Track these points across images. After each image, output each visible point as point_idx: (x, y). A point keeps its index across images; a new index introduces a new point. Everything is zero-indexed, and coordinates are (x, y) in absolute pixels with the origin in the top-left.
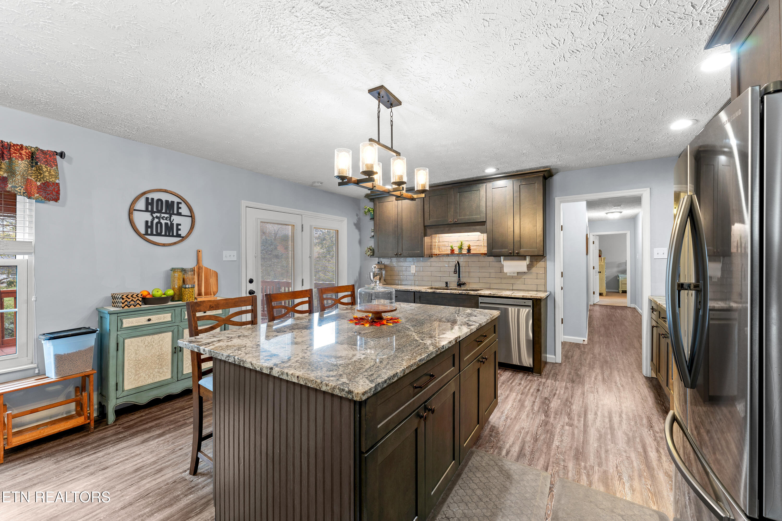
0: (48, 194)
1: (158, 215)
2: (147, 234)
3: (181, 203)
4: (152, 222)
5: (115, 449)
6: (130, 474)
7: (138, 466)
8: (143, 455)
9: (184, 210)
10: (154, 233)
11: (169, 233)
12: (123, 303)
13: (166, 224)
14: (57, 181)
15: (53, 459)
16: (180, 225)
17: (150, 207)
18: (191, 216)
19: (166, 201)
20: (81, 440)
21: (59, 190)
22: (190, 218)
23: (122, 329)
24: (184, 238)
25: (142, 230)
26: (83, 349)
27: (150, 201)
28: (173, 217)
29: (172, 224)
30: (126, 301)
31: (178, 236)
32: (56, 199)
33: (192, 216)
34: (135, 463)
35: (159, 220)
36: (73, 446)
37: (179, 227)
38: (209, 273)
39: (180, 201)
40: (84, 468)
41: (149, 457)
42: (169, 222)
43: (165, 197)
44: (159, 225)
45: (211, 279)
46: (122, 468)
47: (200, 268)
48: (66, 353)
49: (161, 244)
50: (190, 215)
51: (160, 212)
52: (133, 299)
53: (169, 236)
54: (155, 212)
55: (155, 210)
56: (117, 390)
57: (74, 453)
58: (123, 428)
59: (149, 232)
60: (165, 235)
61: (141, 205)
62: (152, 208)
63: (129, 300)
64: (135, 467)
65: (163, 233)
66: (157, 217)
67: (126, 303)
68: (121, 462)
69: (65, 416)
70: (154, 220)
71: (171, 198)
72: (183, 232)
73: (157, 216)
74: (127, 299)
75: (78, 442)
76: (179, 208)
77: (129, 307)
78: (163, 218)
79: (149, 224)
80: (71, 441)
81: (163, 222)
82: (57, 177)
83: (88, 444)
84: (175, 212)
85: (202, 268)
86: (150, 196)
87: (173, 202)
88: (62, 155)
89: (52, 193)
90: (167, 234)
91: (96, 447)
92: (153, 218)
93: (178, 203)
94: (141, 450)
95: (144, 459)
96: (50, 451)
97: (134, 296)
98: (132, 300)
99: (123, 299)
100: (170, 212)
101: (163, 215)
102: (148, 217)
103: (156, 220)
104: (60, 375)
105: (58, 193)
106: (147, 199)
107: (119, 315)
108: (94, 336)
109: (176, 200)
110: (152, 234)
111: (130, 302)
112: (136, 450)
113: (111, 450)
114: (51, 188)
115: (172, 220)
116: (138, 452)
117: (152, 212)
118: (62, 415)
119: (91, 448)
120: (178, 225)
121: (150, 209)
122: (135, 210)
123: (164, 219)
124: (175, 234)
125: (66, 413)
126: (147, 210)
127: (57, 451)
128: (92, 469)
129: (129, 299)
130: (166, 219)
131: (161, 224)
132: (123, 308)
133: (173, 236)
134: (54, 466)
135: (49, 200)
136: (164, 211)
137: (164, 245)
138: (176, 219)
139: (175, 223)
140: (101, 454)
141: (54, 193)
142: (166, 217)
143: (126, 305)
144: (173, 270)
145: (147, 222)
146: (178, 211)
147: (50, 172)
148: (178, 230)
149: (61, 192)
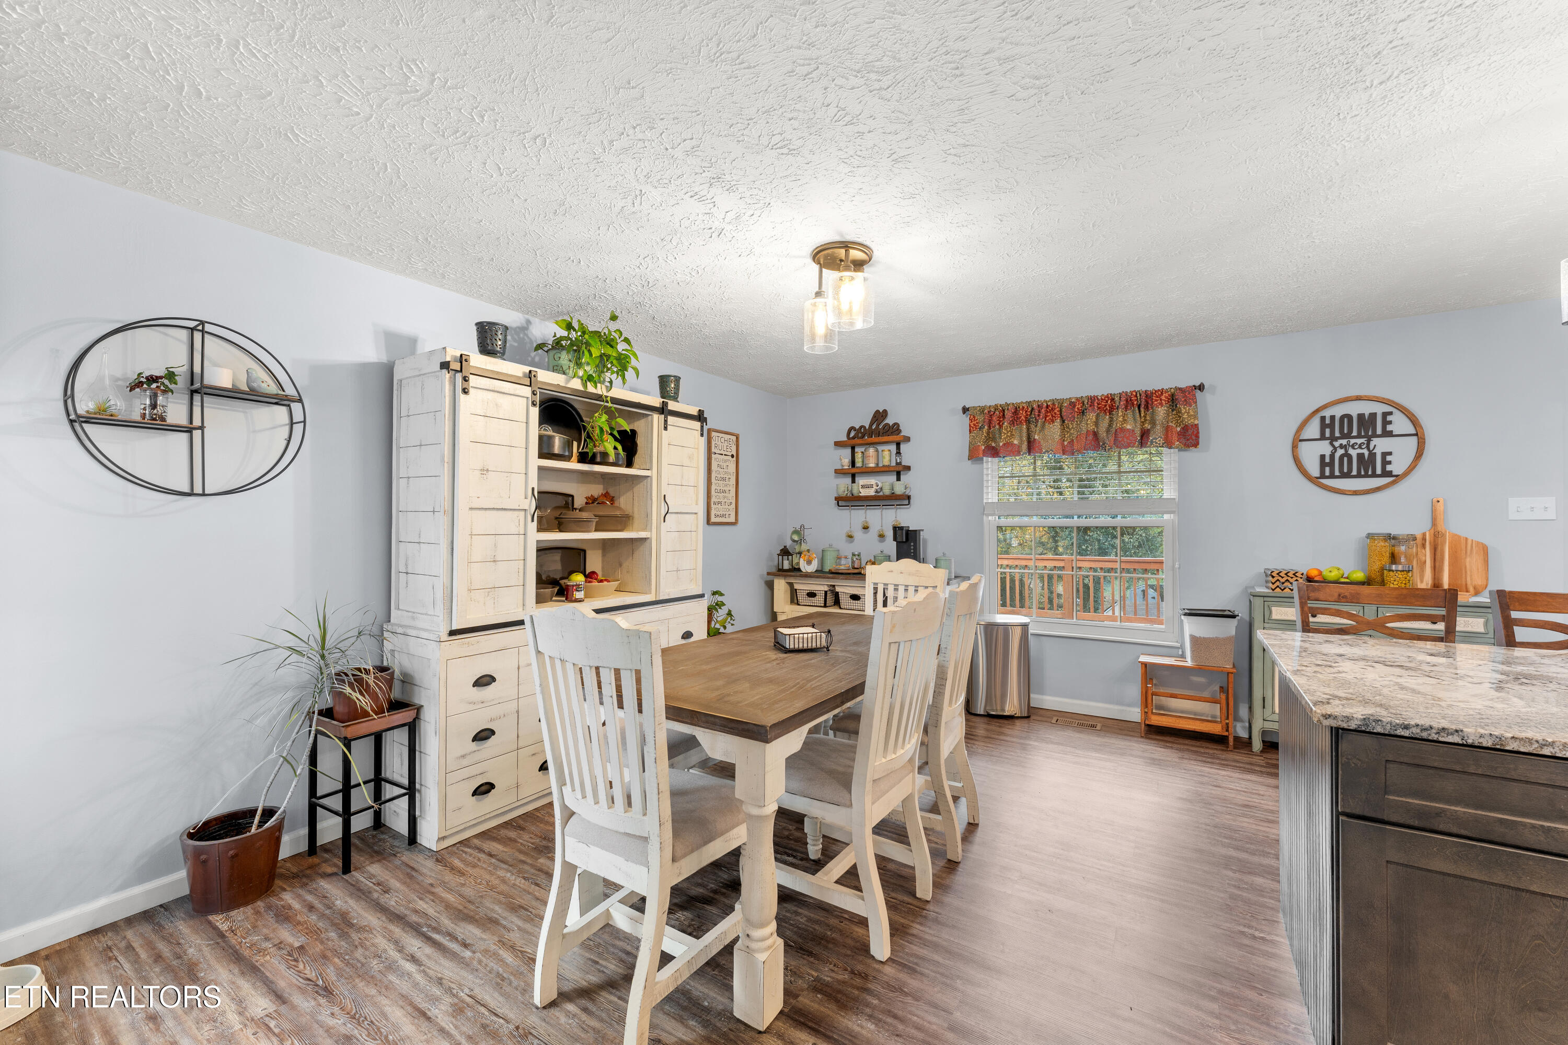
0: (1188, 440)
1: (1344, 442)
2: (1323, 476)
3: (1391, 413)
4: (1332, 456)
5: (1241, 776)
6: (1236, 804)
7: (1251, 804)
8: (1264, 798)
9: (1400, 424)
10: (1337, 473)
11: (1366, 472)
12: (1273, 584)
13: (1360, 456)
14: (1196, 422)
15: (1180, 754)
16: (1390, 454)
17: (1328, 432)
18: (1416, 435)
19: (1359, 415)
20: (1215, 752)
21: (1198, 433)
22: (1415, 438)
23: (1270, 621)
24: (1398, 478)
25: (1315, 471)
26: (1221, 636)
27: (1328, 421)
28: (1375, 441)
29: (1372, 455)
30: (1278, 580)
31: (1386, 474)
32: (1196, 445)
33: (1419, 435)
34: (1249, 799)
35: (1346, 451)
36: (1205, 753)
37: (1388, 458)
38: (1463, 547)
39: (1388, 409)
40: (1199, 775)
41: (1270, 803)
42: (1366, 452)
43: (1355, 409)
44: (1346, 459)
45: (1468, 560)
46: (1233, 795)
47: (1437, 536)
48: (1202, 636)
49: (1350, 491)
50: (1414, 432)
51: (1348, 436)
52: (1289, 579)
53: (1366, 476)
54: (1337, 439)
55: (1337, 434)
56: (1264, 707)
57: (1200, 758)
58: (1267, 763)
59: (1327, 473)
60: (1359, 476)
61: (1313, 430)
62: (1332, 432)
63: (1283, 580)
64: (1246, 803)
65: (1354, 472)
66: (1341, 446)
67: (1278, 583)
68: (1237, 790)
69: (1210, 719)
70: (1336, 451)
71: (1367, 408)
72: (1397, 467)
73: (1341, 444)
74: (1280, 578)
75: (1211, 752)
76: (1386, 423)
77: (1282, 590)
78: (1353, 447)
79: (1327, 460)
80: (1207, 748)
81: (1354, 453)
82: (1195, 417)
83: (1218, 758)
84: (1379, 431)
85: (1444, 535)
86: (1327, 413)
87: (1373, 416)
88: (1201, 387)
89: (1191, 438)
90: (1363, 473)
91: (1224, 765)
92: (1335, 449)
93: (1385, 415)
94: (1268, 793)
95: (1262, 802)
96: (1182, 747)
97: (1291, 574)
98: (1287, 580)
99: (1273, 577)
100: (1367, 432)
101: (1353, 441)
102: (1325, 448)
103: (1340, 452)
104: (1196, 662)
105: (1197, 436)
106: (1323, 419)
107: (1266, 599)
108: (1234, 622)
109: (1379, 409)
110: (1332, 476)
111: (1283, 583)
112: (1262, 789)
113: (1237, 775)
114: (1190, 432)
115: (1371, 448)
116: (1262, 793)
117: (1333, 439)
118: (1207, 716)
119: (1218, 764)
120: (1384, 455)
121: (1328, 435)
122: (1301, 441)
123: (1356, 447)
124: (1379, 471)
125: (1212, 717)
126: (1323, 437)
127: (1188, 750)
128: (1205, 779)
129: (1282, 577)
130: (1360, 447)
131: (1350, 457)
132: (1273, 590)
133: (1374, 475)
134: (1177, 760)
135: (1189, 446)
136: (1355, 433)
137: (1355, 493)
138: (1380, 445)
139: (1378, 452)
140: (1223, 773)
141: (1194, 437)
142: (1359, 443)
143: (1278, 586)
144: (1370, 536)
145: (1323, 457)
146: (1384, 428)
147: (1189, 412)
148: (1385, 463)
149: (1201, 435)
